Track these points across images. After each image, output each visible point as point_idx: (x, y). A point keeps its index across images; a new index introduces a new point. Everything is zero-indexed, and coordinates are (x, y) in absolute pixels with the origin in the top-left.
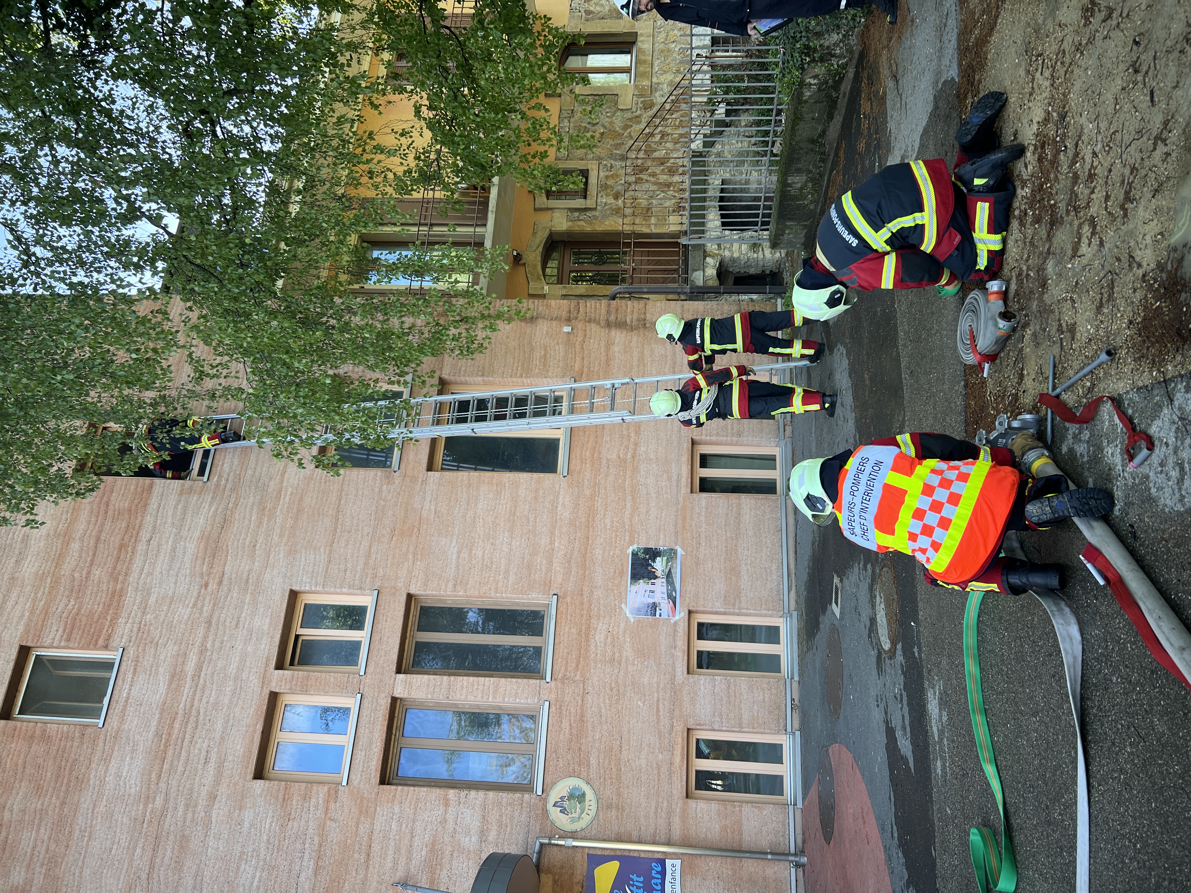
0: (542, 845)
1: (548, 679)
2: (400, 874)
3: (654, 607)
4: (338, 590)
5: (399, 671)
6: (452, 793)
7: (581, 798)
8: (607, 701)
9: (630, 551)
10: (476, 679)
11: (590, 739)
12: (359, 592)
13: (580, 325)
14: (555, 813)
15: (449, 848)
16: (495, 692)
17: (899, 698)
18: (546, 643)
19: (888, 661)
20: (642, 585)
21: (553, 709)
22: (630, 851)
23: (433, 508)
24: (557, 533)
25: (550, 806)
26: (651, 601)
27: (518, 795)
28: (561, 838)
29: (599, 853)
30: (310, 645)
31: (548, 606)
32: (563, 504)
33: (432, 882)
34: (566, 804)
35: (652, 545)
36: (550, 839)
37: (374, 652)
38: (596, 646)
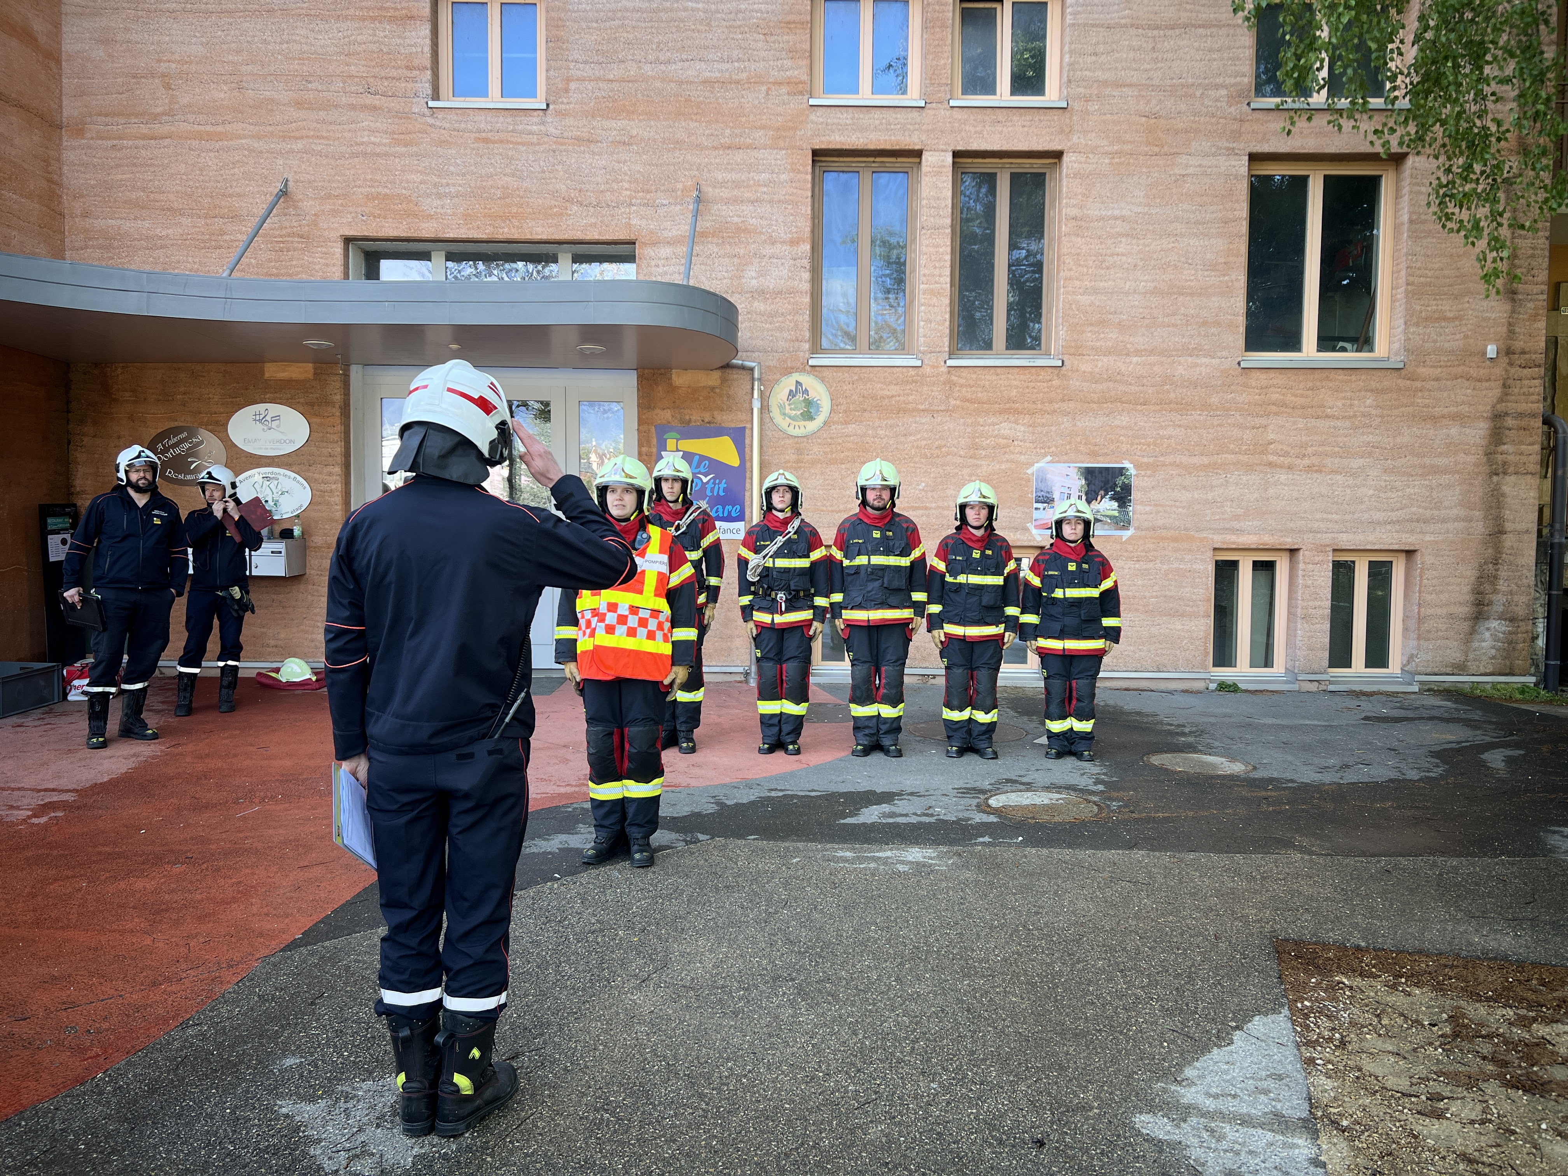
0: (752, 369)
1: (950, 363)
2: (710, 191)
3: (1047, 500)
4: (1066, 48)
5: (956, 154)
6: (807, 247)
7: (808, 416)
8: (924, 443)
9: (1127, 464)
10: (948, 263)
11: (877, 423)
12: (1065, 79)
13: (1498, 371)
14: (788, 383)
15: (742, 252)
16: (932, 292)
17: (930, 811)
18: (998, 355)
19: (974, 802)
20: (1078, 483)
21: (912, 372)
22: (751, 478)
23: (1190, 171)
24: (1152, 359)
25: (796, 376)
26: (1056, 496)
27: (807, 335)
28: (761, 393)
29: (747, 441)
30: (990, 19)
31: (1048, 354)
32: (1196, 365)
33: (704, 234)
34: (800, 397)
35: (1135, 495)
36: (759, 379)
37: (979, 116)
38: (994, 424)
